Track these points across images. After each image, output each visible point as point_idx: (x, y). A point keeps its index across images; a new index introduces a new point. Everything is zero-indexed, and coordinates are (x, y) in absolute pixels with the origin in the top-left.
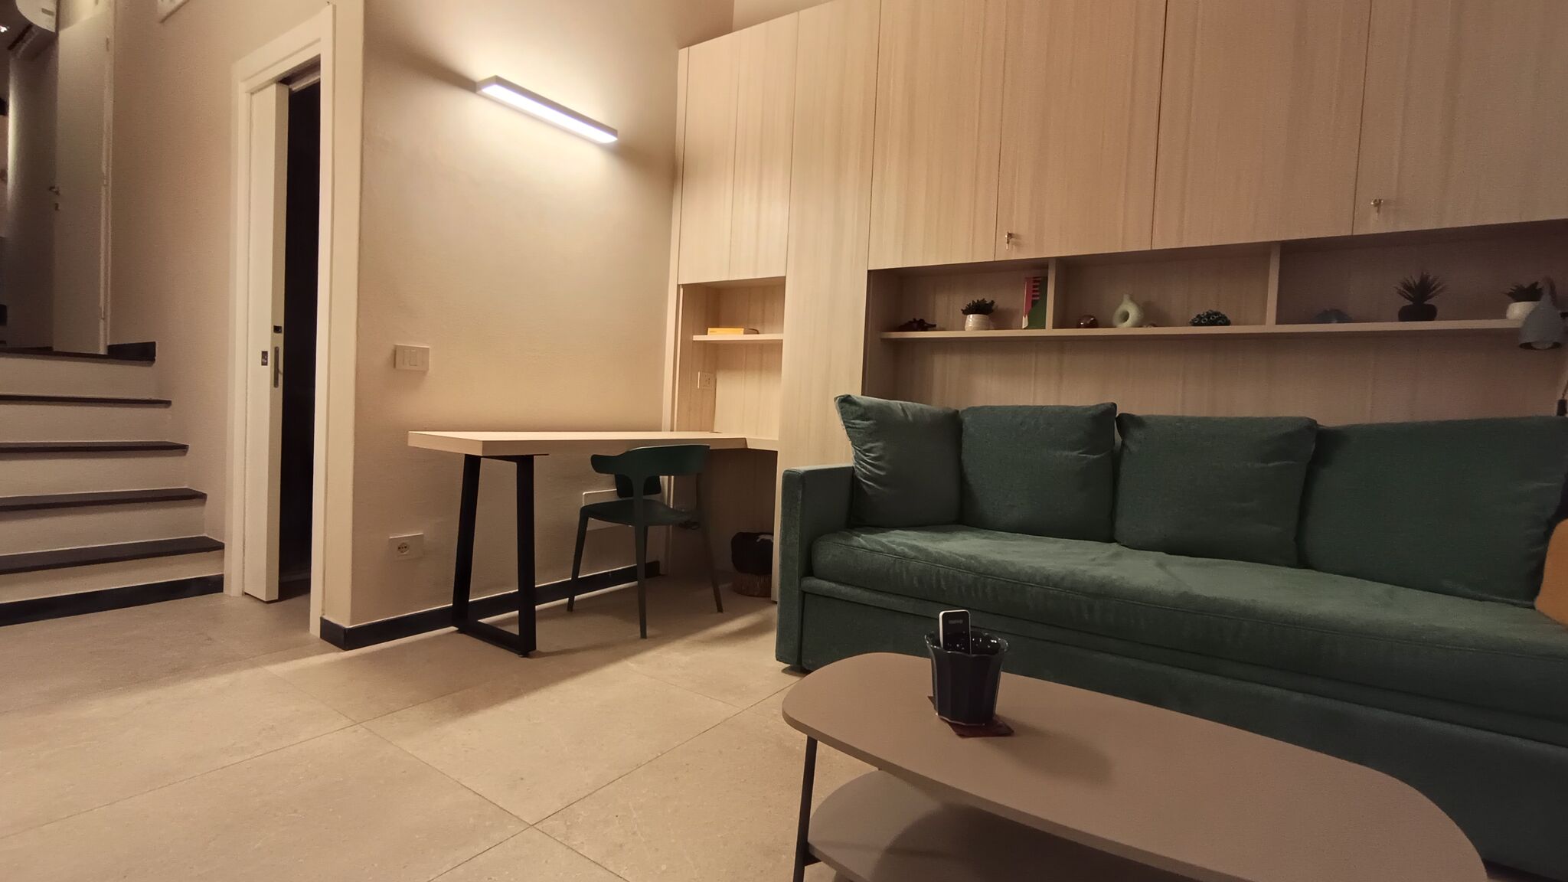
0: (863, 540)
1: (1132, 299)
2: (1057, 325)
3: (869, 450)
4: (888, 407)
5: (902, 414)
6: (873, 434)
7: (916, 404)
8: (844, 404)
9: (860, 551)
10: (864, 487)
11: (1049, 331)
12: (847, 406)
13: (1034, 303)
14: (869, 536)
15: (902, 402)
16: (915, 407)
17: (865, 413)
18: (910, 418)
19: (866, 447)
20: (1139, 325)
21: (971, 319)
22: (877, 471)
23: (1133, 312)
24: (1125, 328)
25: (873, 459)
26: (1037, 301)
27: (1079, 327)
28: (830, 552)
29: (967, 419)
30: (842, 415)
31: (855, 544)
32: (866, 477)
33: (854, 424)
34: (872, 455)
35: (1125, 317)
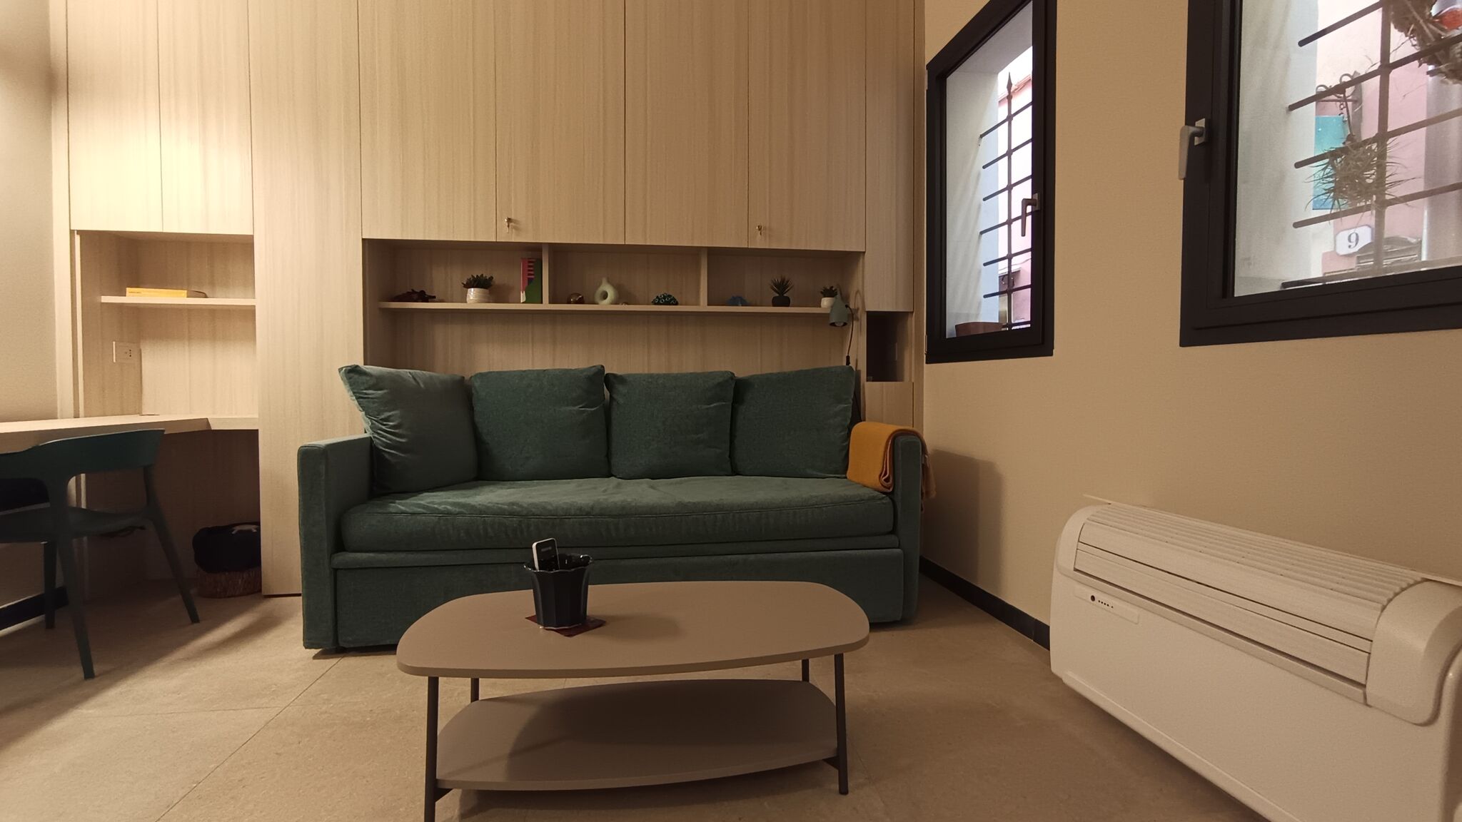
0: (400, 505)
2: (552, 301)
3: (387, 419)
4: (399, 376)
5: (414, 382)
6: (389, 403)
7: (424, 372)
8: (352, 375)
9: (398, 517)
10: (387, 456)
11: (546, 305)
12: (356, 376)
13: (530, 280)
14: (408, 501)
15: (411, 371)
16: (425, 374)
17: (378, 383)
18: (422, 386)
19: (383, 417)
20: (615, 302)
21: (473, 293)
22: (398, 439)
23: (611, 293)
24: (605, 305)
25: (392, 427)
26: (532, 279)
27: (569, 302)
28: (367, 521)
29: (477, 384)
30: (350, 385)
31: (393, 510)
32: (388, 446)
33: (366, 394)
34: (391, 424)
35: (605, 296)
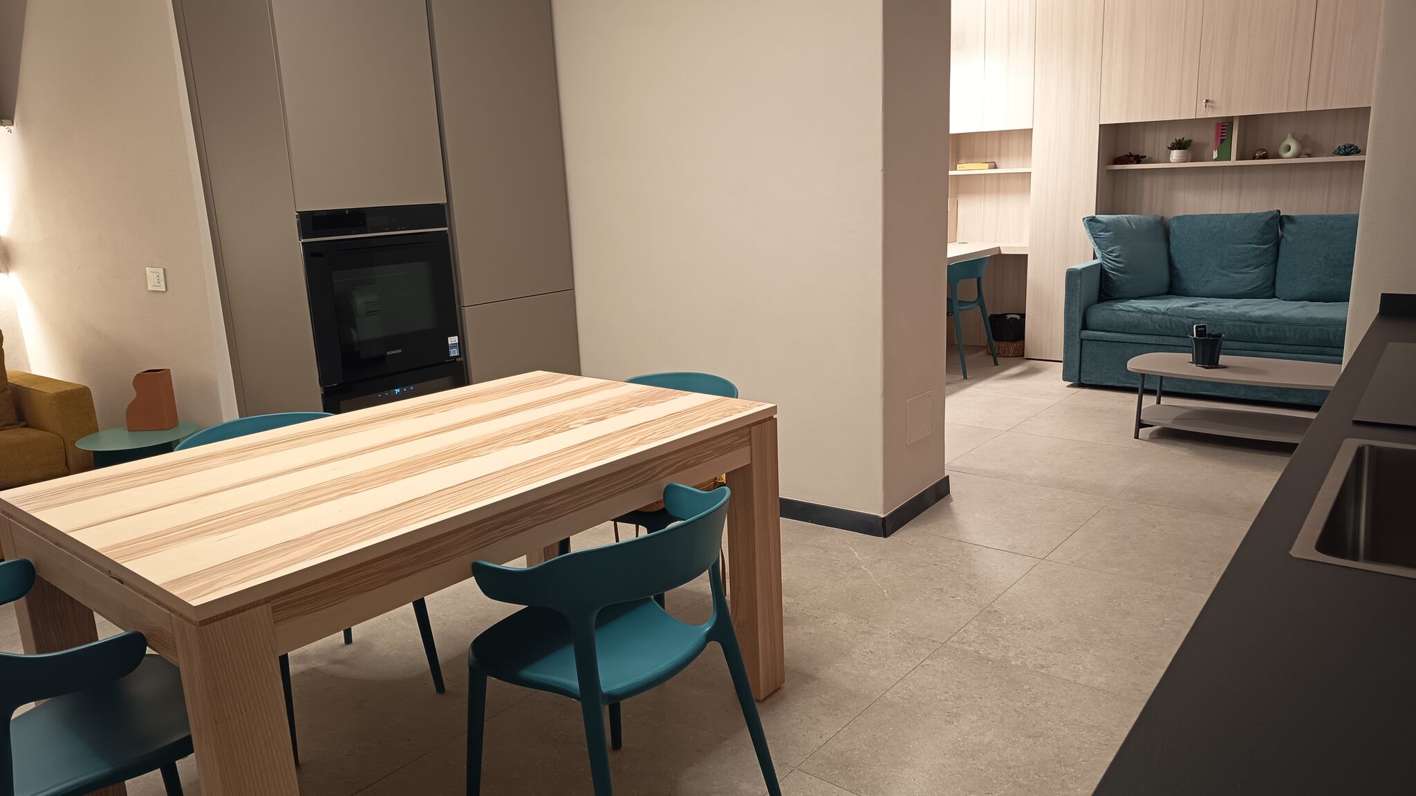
0: (1120, 306)
1: (1294, 137)
2: (1239, 158)
3: (1111, 252)
4: (1119, 221)
5: (1128, 224)
6: (1113, 241)
7: (1135, 216)
8: (1091, 222)
9: (1118, 312)
10: (1111, 275)
11: (1233, 162)
12: (1094, 224)
13: (1222, 141)
14: (1124, 304)
15: (1126, 216)
16: (1135, 218)
17: (1107, 227)
18: (1134, 227)
19: (1109, 250)
20: (1298, 156)
21: (1175, 154)
22: (1118, 265)
23: (1294, 147)
24: (1288, 158)
25: (1116, 257)
26: (1224, 139)
27: (1254, 158)
28: (1101, 313)
29: (1174, 225)
30: (1090, 229)
31: (1116, 308)
32: (1112, 269)
33: (1099, 235)
34: (1114, 254)
35: (1289, 148)
